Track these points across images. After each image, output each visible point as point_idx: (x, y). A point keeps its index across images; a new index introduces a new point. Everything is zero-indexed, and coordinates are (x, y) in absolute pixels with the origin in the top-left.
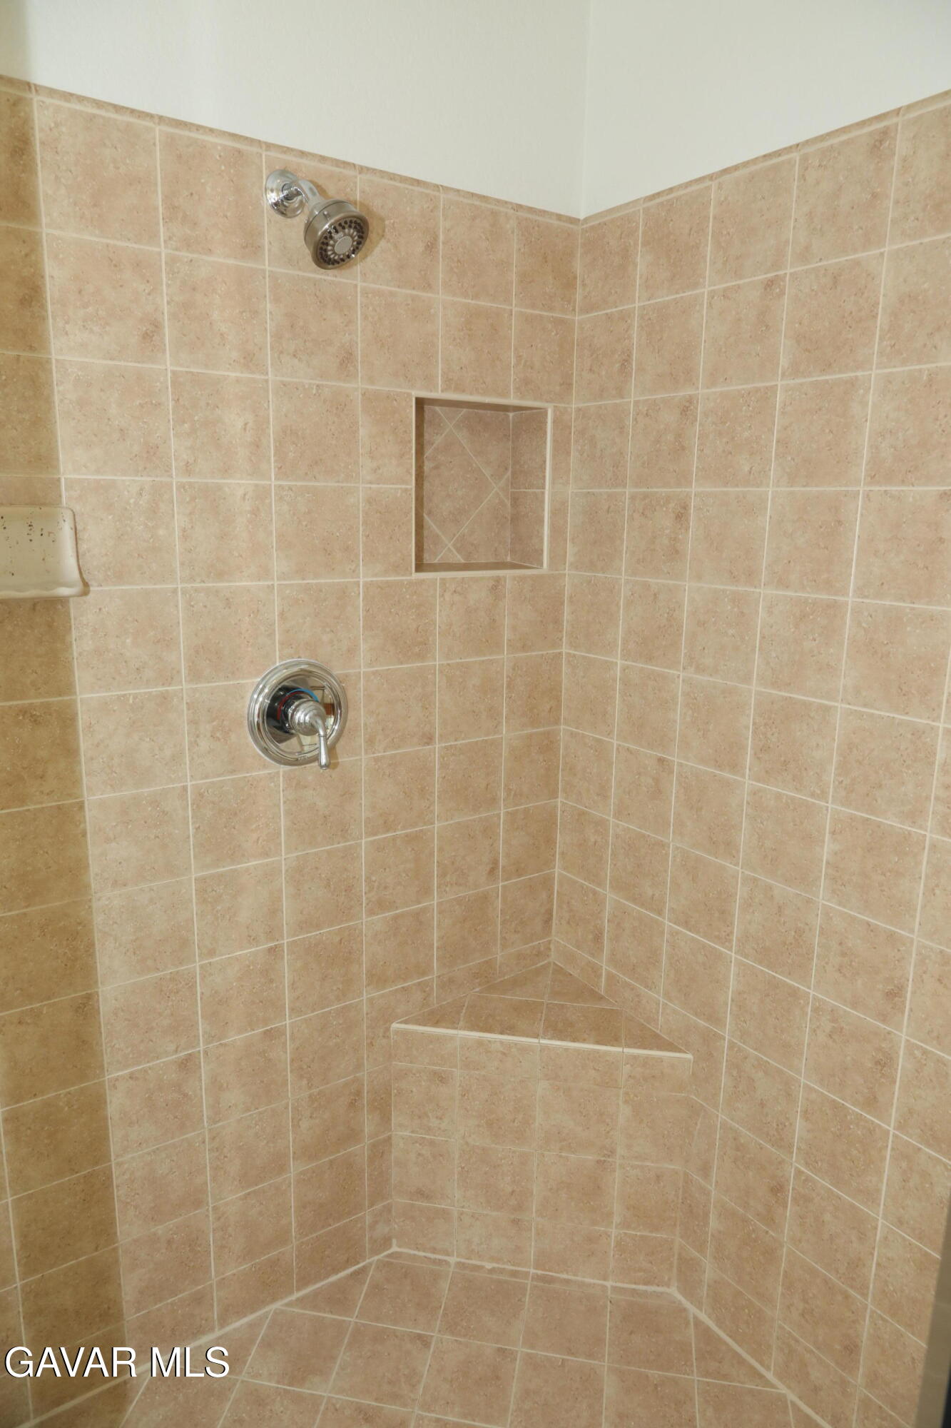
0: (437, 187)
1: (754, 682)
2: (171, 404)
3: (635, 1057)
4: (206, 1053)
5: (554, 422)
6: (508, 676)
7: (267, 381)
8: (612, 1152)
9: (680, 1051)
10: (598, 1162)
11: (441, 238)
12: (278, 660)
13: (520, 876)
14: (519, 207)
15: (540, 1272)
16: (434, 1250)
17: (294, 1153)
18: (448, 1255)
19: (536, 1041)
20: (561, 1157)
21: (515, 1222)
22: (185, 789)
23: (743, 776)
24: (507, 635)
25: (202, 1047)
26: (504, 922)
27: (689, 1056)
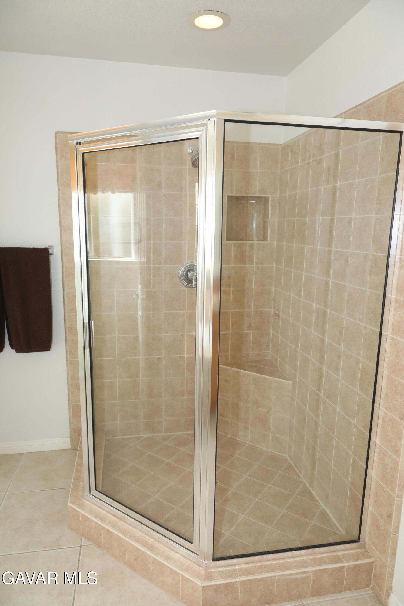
0: (235, 142)
1: (304, 271)
2: (163, 200)
3: (277, 381)
4: (164, 358)
5: (272, 200)
6: (255, 271)
7: (187, 194)
8: (270, 409)
9: (289, 380)
10: (267, 412)
11: (236, 155)
12: (187, 261)
13: (258, 330)
14: (260, 143)
15: (251, 444)
16: (224, 433)
17: (186, 392)
18: (228, 435)
19: (251, 373)
20: (257, 409)
21: (245, 427)
22: (162, 290)
23: (301, 298)
24: (255, 259)
25: (163, 356)
26: (253, 343)
27: (291, 382)
